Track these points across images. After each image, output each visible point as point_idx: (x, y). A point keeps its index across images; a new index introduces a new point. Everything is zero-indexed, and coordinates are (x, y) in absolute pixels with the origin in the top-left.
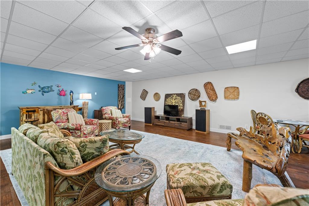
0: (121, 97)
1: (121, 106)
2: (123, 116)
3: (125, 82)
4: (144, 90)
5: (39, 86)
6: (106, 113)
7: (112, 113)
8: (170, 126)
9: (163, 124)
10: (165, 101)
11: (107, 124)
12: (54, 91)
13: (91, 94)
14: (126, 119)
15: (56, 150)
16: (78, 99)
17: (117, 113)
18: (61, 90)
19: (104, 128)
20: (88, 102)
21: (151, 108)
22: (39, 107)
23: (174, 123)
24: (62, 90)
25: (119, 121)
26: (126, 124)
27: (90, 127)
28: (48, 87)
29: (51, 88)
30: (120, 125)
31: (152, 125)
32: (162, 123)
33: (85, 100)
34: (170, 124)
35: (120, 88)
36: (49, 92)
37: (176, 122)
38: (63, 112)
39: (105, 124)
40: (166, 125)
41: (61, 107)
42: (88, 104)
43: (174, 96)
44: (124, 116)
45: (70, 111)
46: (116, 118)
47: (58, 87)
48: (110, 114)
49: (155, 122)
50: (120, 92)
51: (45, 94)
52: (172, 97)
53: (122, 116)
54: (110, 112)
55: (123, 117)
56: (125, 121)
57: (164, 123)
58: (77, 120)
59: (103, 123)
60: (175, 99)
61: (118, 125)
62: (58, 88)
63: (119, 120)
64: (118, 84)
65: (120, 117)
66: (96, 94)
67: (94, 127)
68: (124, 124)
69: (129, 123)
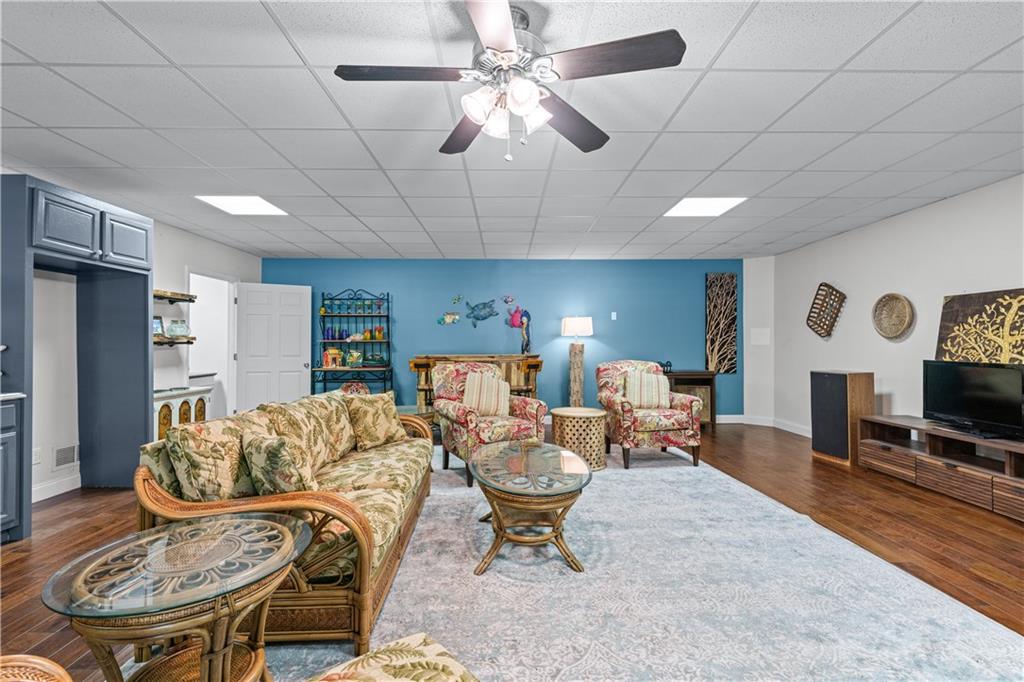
0: (721, 326)
1: (720, 362)
2: (672, 400)
3: (740, 261)
4: (826, 285)
5: (467, 304)
6: (607, 383)
7: (627, 385)
8: (955, 493)
9: (912, 474)
10: (942, 340)
11: (581, 423)
12: (497, 314)
13: (590, 319)
14: (670, 417)
15: (201, 449)
16: (558, 335)
17: (644, 389)
18: (513, 312)
19: (570, 435)
20: (583, 346)
21: (844, 377)
22: (447, 356)
23: (982, 482)
24: (516, 312)
25: (635, 420)
26: (671, 435)
27: (507, 423)
28: (485, 304)
29: (491, 306)
30: (640, 436)
31: (848, 463)
32: (903, 466)
33: (573, 337)
34: (954, 483)
35: (716, 290)
36: (485, 318)
37: (1007, 478)
38: (457, 370)
39: (574, 422)
40: (927, 479)
41: (493, 357)
42: (582, 352)
43: (1008, 307)
44: (675, 402)
45: (479, 370)
46: (623, 407)
47: (506, 302)
48: (621, 388)
49: (866, 454)
50: (715, 307)
51: (479, 323)
52: (991, 316)
53: (665, 402)
54: (619, 382)
55: (671, 407)
56: (665, 422)
57: (916, 470)
58: (484, 395)
59: (568, 418)
60: (1013, 327)
61: (632, 434)
62: (507, 306)
63: (639, 414)
64: (706, 275)
65: (655, 402)
66: (614, 316)
67: (523, 427)
68: (662, 433)
69: (692, 432)
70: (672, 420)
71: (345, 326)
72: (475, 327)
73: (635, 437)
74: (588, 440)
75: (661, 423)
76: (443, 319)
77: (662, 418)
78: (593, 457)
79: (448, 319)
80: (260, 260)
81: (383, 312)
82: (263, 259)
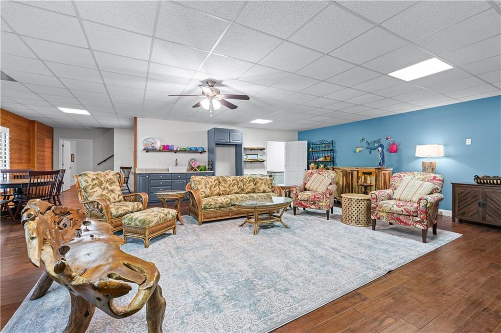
5: (367, 142)
18: (391, 144)
25: (378, 204)
29: (379, 142)
30: (381, 214)
36: (375, 149)
47: (387, 139)
54: (398, 184)
61: (376, 212)
68: (395, 215)
69: (419, 219)
70: (402, 208)
71: (319, 155)
72: (370, 153)
73: (377, 214)
74: (350, 209)
75: (392, 209)
76: (356, 150)
77: (395, 206)
78: (353, 219)
79: (358, 150)
80: (297, 133)
81: (332, 148)
82: (299, 132)
